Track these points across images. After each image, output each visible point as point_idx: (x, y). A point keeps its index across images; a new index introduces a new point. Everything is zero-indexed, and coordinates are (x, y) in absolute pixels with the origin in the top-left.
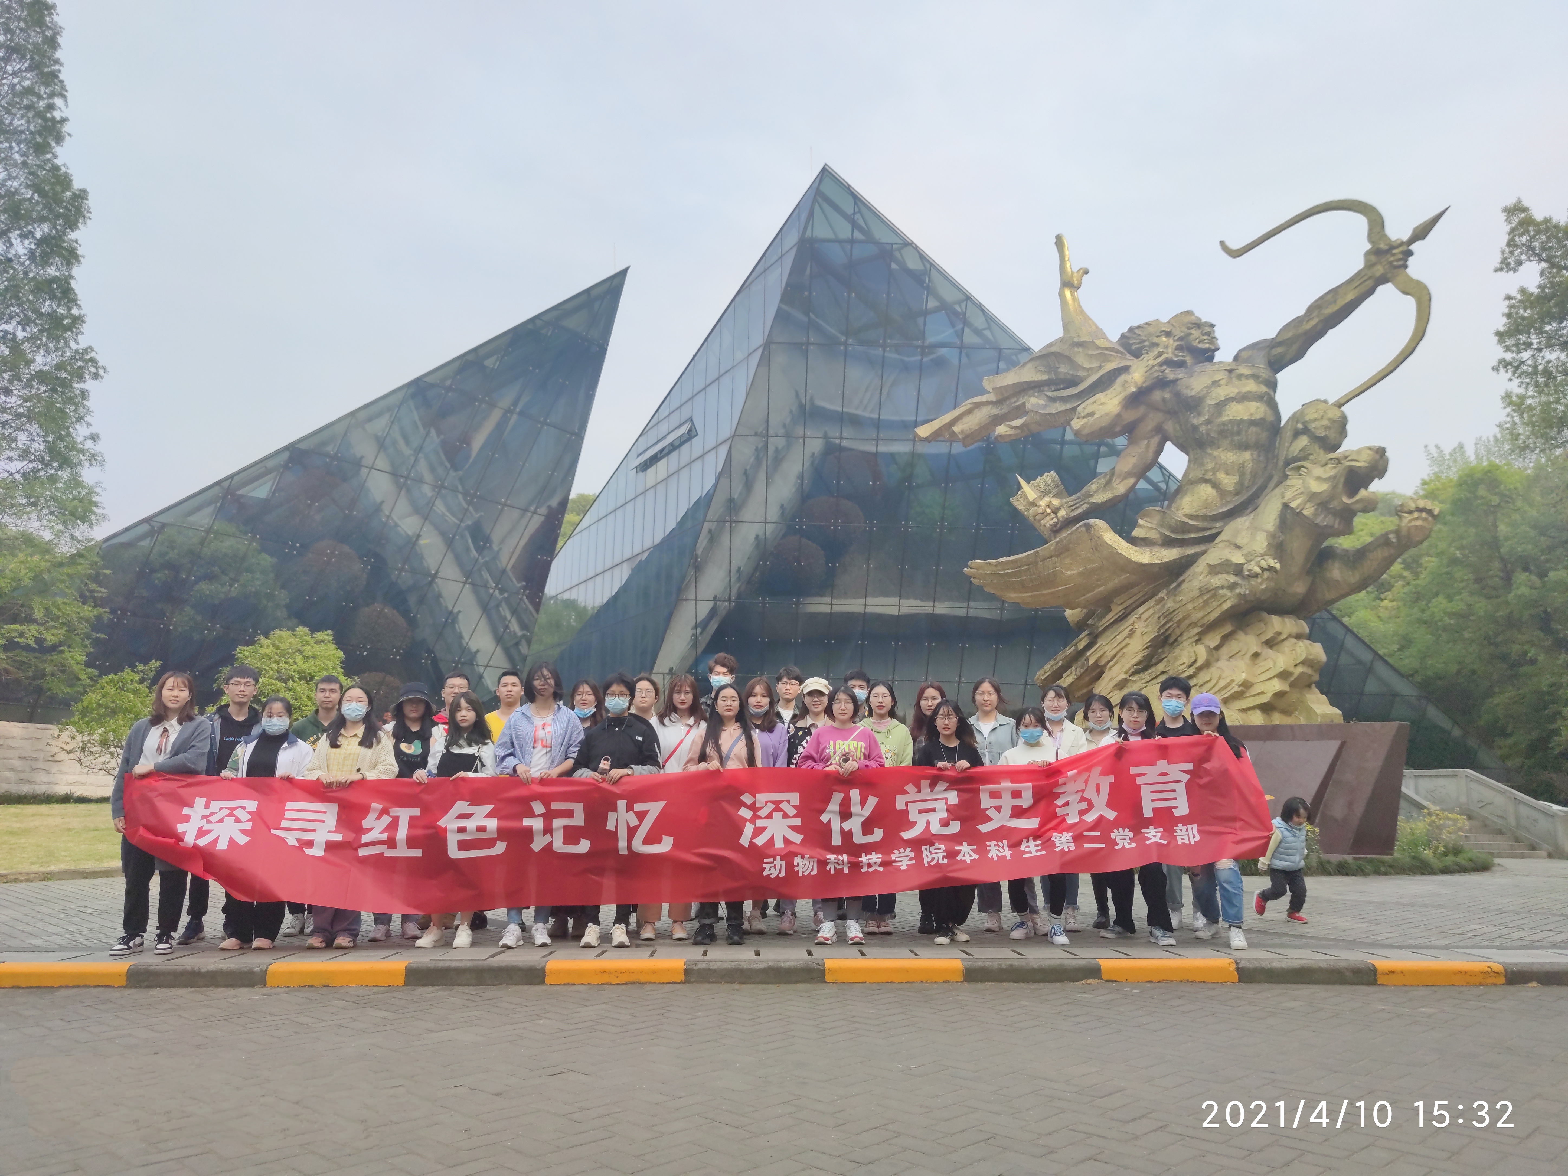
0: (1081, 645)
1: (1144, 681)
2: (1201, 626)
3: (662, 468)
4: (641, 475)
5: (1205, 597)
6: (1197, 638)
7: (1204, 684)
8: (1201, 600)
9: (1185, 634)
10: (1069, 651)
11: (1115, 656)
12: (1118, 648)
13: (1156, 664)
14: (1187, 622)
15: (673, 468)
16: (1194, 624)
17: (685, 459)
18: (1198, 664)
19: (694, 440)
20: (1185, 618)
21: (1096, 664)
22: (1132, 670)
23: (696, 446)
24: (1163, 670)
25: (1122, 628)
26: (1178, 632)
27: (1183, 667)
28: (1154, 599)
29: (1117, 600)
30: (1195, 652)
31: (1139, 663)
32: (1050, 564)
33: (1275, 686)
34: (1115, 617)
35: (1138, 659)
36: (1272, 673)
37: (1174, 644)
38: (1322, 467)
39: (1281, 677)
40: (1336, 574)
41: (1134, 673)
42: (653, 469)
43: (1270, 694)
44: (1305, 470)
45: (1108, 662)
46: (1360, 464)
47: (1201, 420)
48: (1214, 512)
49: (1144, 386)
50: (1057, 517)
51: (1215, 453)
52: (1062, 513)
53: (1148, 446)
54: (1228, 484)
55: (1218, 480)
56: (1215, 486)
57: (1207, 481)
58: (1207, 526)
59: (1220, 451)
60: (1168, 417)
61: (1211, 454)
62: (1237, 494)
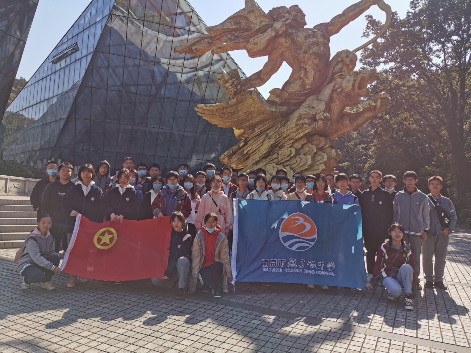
0: (241, 145)
1: (267, 161)
2: (294, 140)
3: (63, 63)
4: (54, 65)
5: (298, 128)
6: (291, 144)
7: (293, 164)
8: (295, 128)
9: (286, 143)
10: (236, 147)
11: (255, 150)
12: (257, 147)
13: (272, 155)
14: (288, 138)
15: (68, 63)
16: (292, 139)
17: (73, 59)
18: (292, 155)
19: (77, 52)
20: (288, 136)
21: (247, 153)
22: (262, 157)
23: (78, 55)
24: (276, 157)
25: (260, 139)
26: (283, 141)
27: (285, 157)
28: (274, 127)
29: (259, 127)
30: (290, 150)
31: (265, 154)
32: (233, 109)
33: (322, 167)
34: (256, 134)
35: (265, 152)
36: (322, 161)
37: (282, 147)
38: (350, 76)
39: (325, 163)
40: (348, 122)
41: (263, 158)
42: (59, 63)
43: (320, 170)
44: (343, 76)
45: (252, 153)
46: (366, 75)
47: (301, 51)
48: (302, 92)
49: (279, 33)
50: (237, 88)
51: (305, 67)
52: (239, 87)
53: (277, 62)
54: (309, 81)
55: (305, 79)
56: (303, 81)
57: (300, 78)
58: (299, 98)
59: (307, 66)
60: (286, 49)
61: (303, 67)
62: (312, 85)
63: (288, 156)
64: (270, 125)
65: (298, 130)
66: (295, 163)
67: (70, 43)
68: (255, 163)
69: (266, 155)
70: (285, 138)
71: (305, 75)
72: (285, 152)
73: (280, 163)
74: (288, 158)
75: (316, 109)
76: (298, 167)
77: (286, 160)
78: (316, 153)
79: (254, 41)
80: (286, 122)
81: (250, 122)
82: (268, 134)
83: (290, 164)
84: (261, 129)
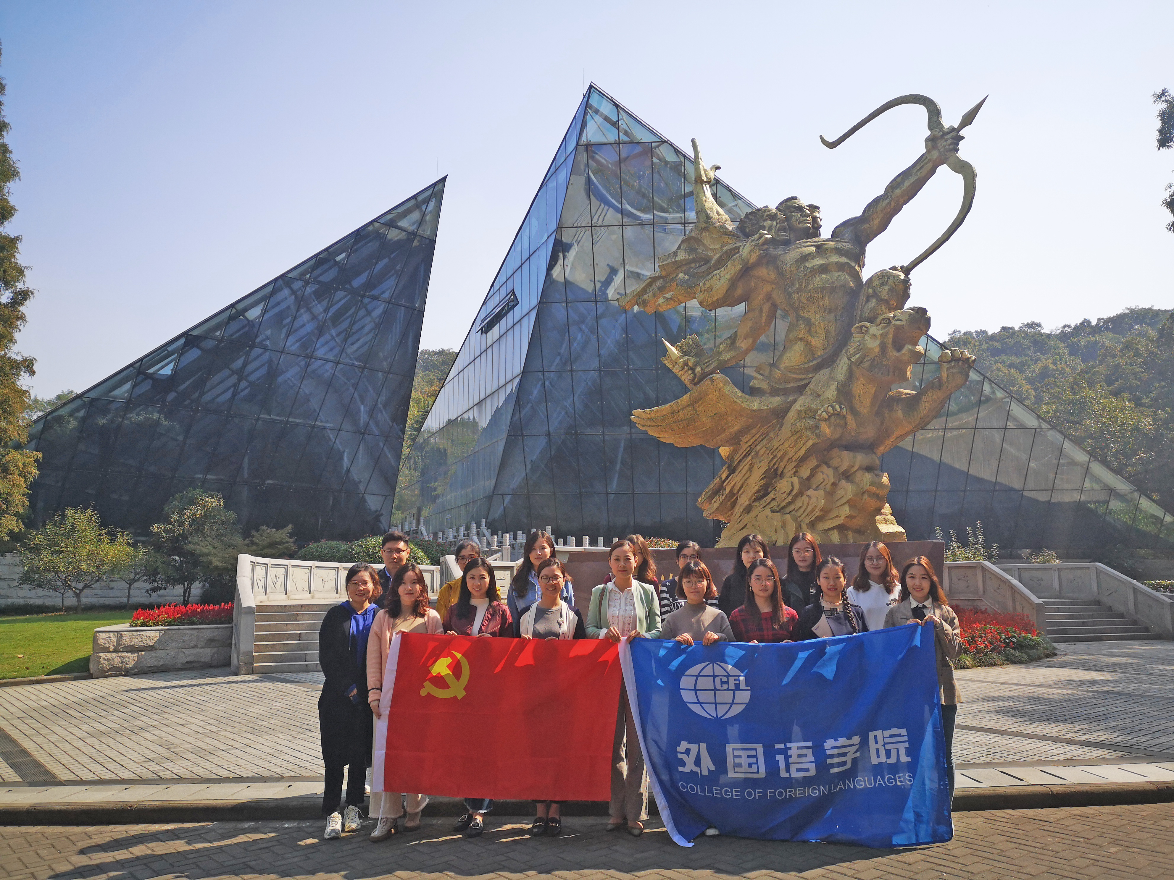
0: (724, 476)
1: (762, 506)
2: (796, 461)
4: (484, 336)
5: (796, 437)
6: (793, 471)
7: (798, 509)
8: (793, 439)
9: (786, 468)
10: (716, 481)
11: (743, 485)
12: (744, 480)
13: (768, 492)
14: (787, 458)
16: (791, 460)
17: (510, 323)
18: (794, 494)
19: (515, 308)
20: (785, 453)
21: (731, 493)
22: (754, 497)
23: (516, 313)
24: (773, 496)
26: (782, 466)
27: (784, 496)
28: (767, 439)
29: (744, 439)
30: (792, 482)
31: (758, 492)
32: (689, 412)
33: (846, 511)
34: (744, 453)
35: (757, 488)
36: (844, 500)
37: (782, 475)
38: (877, 326)
39: (851, 503)
40: (900, 414)
41: (755, 500)
42: (491, 331)
43: (843, 517)
44: (866, 329)
45: (739, 491)
46: (903, 323)
47: (794, 289)
48: (807, 365)
49: (750, 262)
50: (693, 372)
51: (806, 316)
52: (698, 369)
53: (761, 311)
54: (817, 342)
55: (810, 338)
56: (807, 344)
57: (801, 339)
58: (803, 377)
59: (810, 314)
60: (774, 287)
61: (803, 317)
62: (825, 349)
63: (789, 494)
64: (761, 435)
65: (796, 441)
66: (801, 507)
67: (503, 292)
68: (744, 510)
69: (760, 494)
70: (782, 458)
71: (809, 331)
72: (783, 485)
73: (780, 507)
74: (789, 499)
75: (822, 398)
76: (806, 513)
77: (787, 501)
78: (834, 484)
79: (707, 286)
80: (781, 427)
81: (727, 433)
82: (757, 453)
83: (794, 510)
84: (749, 444)
